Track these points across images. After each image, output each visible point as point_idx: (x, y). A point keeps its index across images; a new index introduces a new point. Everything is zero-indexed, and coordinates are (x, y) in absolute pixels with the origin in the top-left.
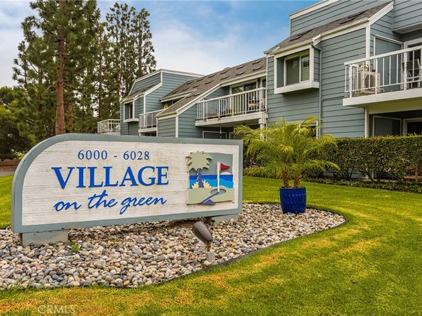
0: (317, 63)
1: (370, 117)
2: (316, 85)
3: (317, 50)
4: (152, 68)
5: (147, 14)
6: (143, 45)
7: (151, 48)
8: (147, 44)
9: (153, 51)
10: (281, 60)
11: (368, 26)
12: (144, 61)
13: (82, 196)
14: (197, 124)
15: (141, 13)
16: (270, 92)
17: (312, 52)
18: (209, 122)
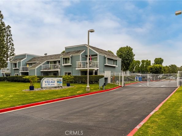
0: (71, 60)
1: (81, 71)
2: (71, 64)
3: (71, 58)
4: (12, 47)
5: (10, 27)
6: (8, 39)
7: (12, 40)
8: (10, 38)
9: (13, 41)
10: (63, 58)
11: (80, 55)
12: (9, 44)
13: (47, 84)
14: (41, 71)
15: (7, 27)
16: (61, 65)
17: (70, 58)
18: (45, 71)
